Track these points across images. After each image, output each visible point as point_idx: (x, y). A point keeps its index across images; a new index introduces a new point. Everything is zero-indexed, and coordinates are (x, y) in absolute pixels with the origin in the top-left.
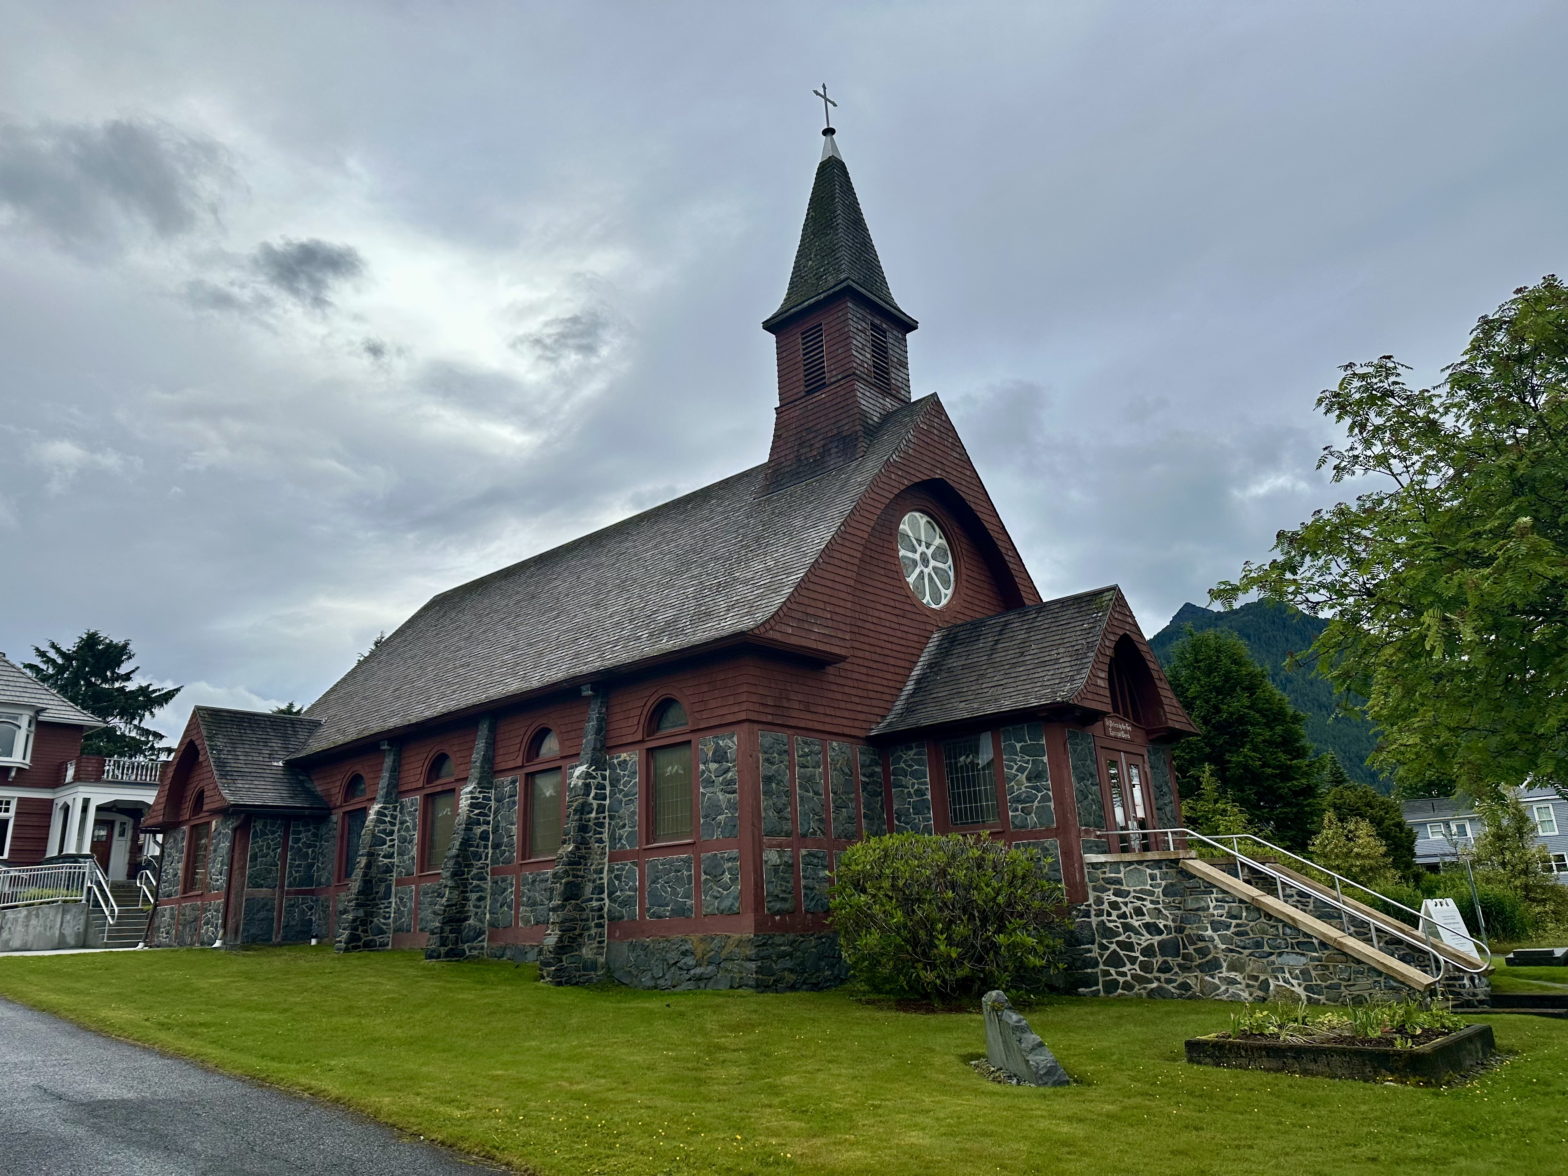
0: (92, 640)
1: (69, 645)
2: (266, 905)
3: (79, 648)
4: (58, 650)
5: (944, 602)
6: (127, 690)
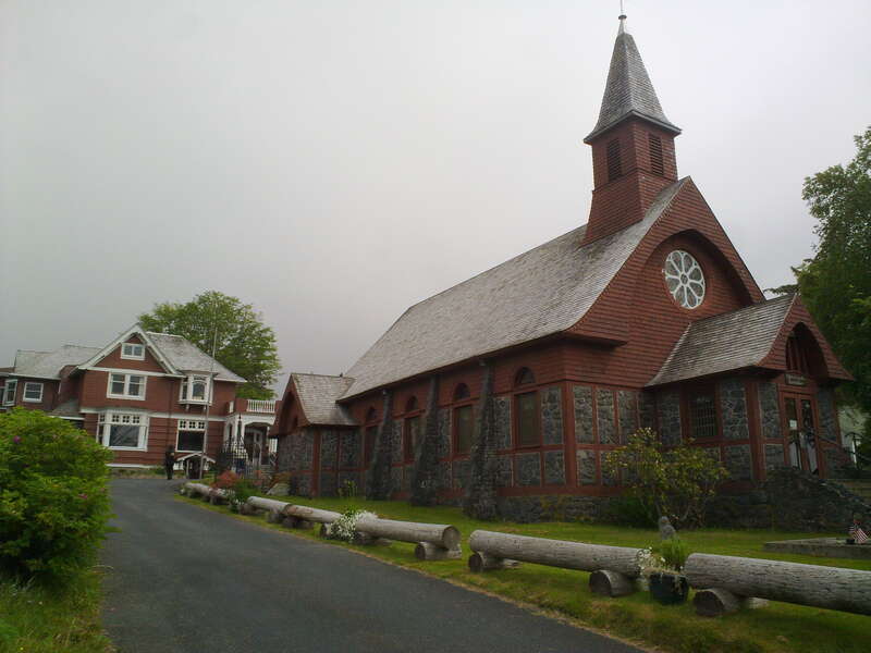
5: (697, 305)
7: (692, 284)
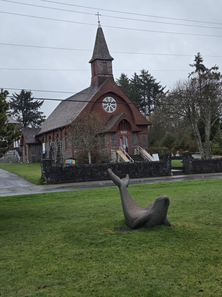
0: (23, 92)
1: (19, 93)
2: (34, 157)
3: (21, 94)
4: (17, 95)
6: (33, 102)
7: (112, 106)
